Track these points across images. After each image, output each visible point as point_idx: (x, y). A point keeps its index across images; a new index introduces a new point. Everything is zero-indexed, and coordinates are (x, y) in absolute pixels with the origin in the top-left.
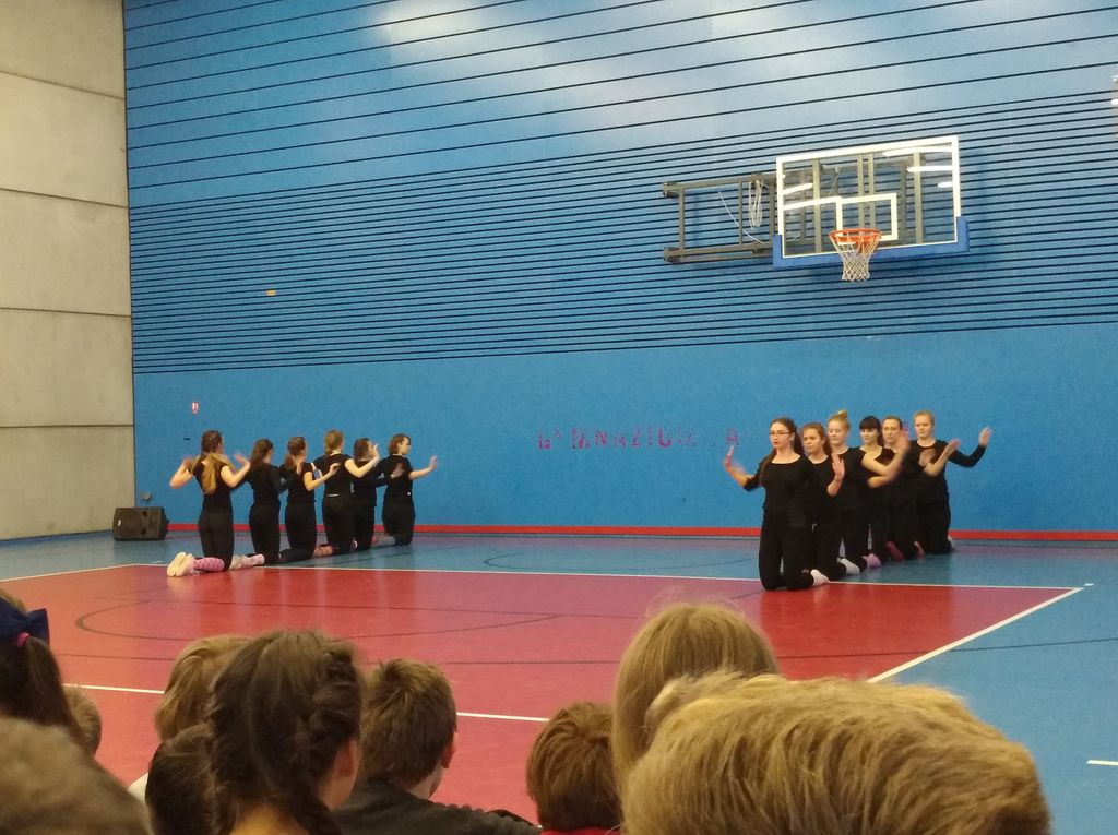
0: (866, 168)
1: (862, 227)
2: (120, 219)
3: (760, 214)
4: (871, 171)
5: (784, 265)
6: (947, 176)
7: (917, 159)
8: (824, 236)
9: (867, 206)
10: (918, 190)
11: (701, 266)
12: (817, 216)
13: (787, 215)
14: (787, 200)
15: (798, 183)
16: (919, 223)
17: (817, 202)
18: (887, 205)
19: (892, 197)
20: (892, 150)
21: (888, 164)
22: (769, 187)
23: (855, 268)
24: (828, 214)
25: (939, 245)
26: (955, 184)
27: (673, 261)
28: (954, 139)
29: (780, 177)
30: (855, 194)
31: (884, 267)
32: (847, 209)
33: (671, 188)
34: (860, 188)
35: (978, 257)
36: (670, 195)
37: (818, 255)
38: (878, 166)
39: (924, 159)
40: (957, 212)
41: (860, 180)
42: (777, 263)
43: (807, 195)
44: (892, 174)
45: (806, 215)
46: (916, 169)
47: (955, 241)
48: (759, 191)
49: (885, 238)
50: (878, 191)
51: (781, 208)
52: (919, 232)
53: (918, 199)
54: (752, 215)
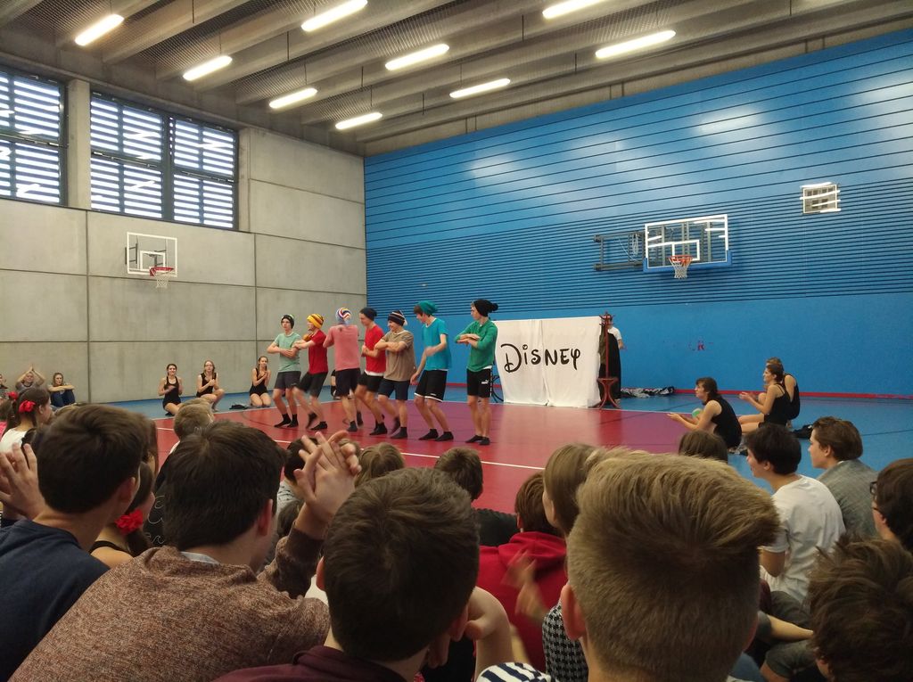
0: (685, 228)
1: (683, 254)
2: (363, 254)
3: (638, 249)
4: (688, 231)
5: (648, 271)
6: (723, 232)
7: (709, 225)
8: (666, 259)
9: (686, 245)
10: (709, 238)
11: (611, 272)
12: (663, 250)
13: (649, 249)
14: (650, 243)
15: (655, 236)
16: (709, 253)
17: (663, 244)
18: (695, 245)
19: (697, 241)
20: (698, 221)
21: (696, 227)
22: (642, 237)
23: (680, 272)
24: (668, 249)
25: (719, 263)
26: (726, 236)
27: (598, 270)
28: (725, 216)
29: (647, 233)
30: (680, 240)
31: (694, 272)
32: (676, 247)
33: (598, 238)
34: (683, 237)
35: (736, 268)
36: (597, 241)
37: (664, 267)
38: (690, 228)
39: (712, 225)
40: (727, 248)
41: (683, 234)
42: (645, 271)
43: (659, 241)
44: (697, 231)
45: (658, 250)
46: (708, 230)
47: (726, 261)
48: (637, 238)
49: (694, 260)
50: (691, 239)
51: (647, 247)
52: (709, 256)
53: (709, 242)
54: (634, 249)
